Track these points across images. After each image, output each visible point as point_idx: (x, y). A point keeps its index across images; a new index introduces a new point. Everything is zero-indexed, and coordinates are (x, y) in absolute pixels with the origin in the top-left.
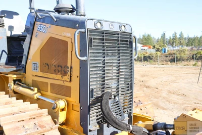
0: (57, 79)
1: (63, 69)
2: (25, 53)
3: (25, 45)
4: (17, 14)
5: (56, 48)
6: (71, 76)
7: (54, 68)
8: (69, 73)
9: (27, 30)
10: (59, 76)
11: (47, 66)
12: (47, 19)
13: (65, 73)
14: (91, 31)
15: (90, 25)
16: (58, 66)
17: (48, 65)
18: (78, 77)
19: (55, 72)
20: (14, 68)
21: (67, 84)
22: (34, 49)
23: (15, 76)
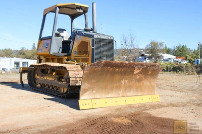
0: (84, 56)
1: (86, 52)
2: (71, 49)
3: (71, 45)
4: (65, 30)
5: (84, 45)
6: (89, 55)
7: (83, 52)
9: (70, 38)
10: (85, 55)
12: (80, 34)
13: (87, 54)
14: (96, 38)
15: (95, 36)
17: (81, 51)
18: (91, 54)
19: (83, 54)
20: (66, 54)
21: (87, 57)
22: (75, 47)
23: (66, 57)
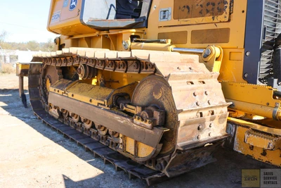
0: (203, 23)
6: (230, 14)
7: (201, 9)
8: (227, 10)
11: (186, 10)
13: (219, 12)
16: (208, 4)
17: (188, 7)
18: (243, 12)
19: (201, 14)
20: (132, 21)
23: (133, 30)
